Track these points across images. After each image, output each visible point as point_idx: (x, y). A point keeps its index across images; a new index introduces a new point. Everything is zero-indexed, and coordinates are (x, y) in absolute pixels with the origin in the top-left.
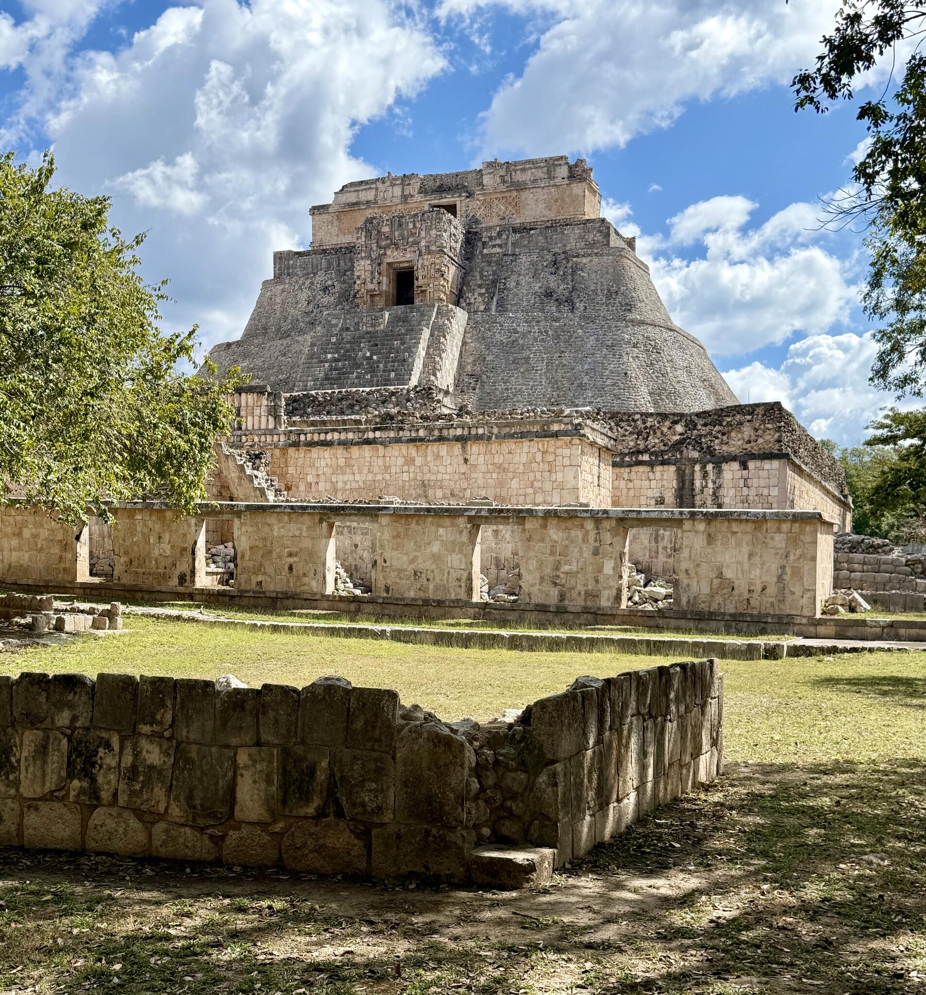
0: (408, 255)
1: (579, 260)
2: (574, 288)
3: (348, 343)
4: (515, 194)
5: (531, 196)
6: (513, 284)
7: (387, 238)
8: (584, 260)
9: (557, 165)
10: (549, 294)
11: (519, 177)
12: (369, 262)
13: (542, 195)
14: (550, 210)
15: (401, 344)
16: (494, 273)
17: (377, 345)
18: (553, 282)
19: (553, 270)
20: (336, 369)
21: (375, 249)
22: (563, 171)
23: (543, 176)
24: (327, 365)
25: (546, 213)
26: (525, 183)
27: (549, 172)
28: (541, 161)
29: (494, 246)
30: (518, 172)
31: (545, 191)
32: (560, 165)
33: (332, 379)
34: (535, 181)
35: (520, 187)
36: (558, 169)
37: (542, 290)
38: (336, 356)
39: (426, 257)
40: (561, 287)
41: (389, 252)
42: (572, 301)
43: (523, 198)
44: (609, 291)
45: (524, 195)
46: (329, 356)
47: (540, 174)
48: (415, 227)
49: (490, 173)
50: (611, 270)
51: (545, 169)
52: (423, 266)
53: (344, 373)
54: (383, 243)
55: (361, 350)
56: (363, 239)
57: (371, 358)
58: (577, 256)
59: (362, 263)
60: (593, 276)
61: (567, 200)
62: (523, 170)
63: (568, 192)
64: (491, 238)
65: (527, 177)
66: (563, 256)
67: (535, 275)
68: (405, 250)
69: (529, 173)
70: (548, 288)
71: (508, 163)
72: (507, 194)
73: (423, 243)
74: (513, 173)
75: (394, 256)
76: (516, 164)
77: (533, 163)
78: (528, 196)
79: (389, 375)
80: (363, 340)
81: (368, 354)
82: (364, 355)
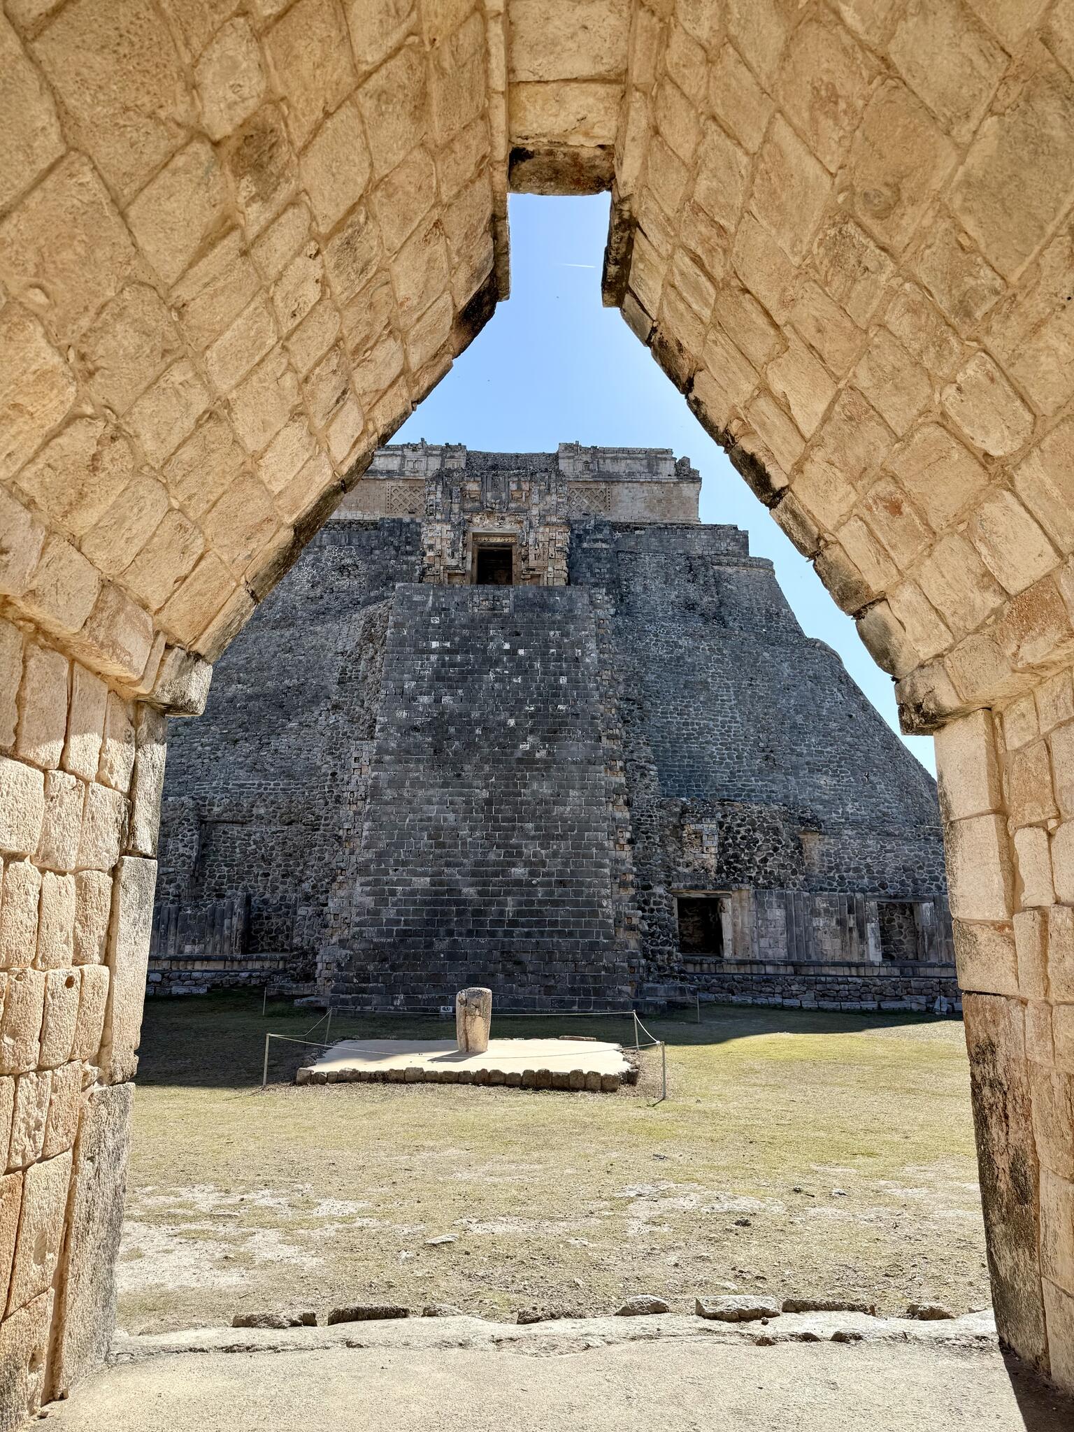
0: (508, 527)
1: (722, 569)
2: (721, 604)
3: (464, 627)
4: (603, 486)
5: (626, 491)
6: (639, 589)
7: (474, 500)
8: (730, 570)
9: (661, 459)
10: (691, 606)
11: (609, 467)
12: (449, 527)
13: (642, 492)
14: (652, 511)
15: (562, 635)
16: (610, 571)
17: (518, 634)
18: (692, 591)
19: (690, 577)
20: (453, 665)
21: (456, 511)
22: (667, 469)
23: (641, 469)
24: (433, 658)
25: (647, 514)
26: (617, 475)
27: (649, 466)
28: (640, 451)
29: (596, 541)
30: (608, 461)
31: (645, 487)
32: (665, 459)
33: (450, 679)
34: (631, 474)
35: (612, 479)
36: (662, 464)
37: (681, 599)
38: (448, 644)
39: (541, 529)
40: (706, 599)
41: (476, 520)
42: (722, 618)
43: (615, 493)
44: (767, 611)
45: (618, 489)
46: (435, 644)
47: (637, 466)
48: (519, 489)
49: (569, 458)
50: (766, 587)
51: (645, 462)
52: (536, 542)
53: (471, 672)
54: (468, 506)
55: (492, 639)
56: (439, 495)
57: (512, 652)
58: (720, 564)
59: (438, 527)
60: (745, 590)
61: (675, 502)
62: (615, 459)
63: (675, 493)
64: (586, 531)
65: (621, 468)
66: (700, 562)
67: (667, 580)
68: (503, 518)
69: (623, 463)
70: (688, 598)
71: (595, 448)
72: (592, 486)
73: (535, 511)
74: (601, 461)
75: (481, 524)
76: (604, 451)
77: (629, 453)
78: (621, 491)
79: (557, 680)
80: (491, 626)
81: (507, 646)
82: (499, 648)
